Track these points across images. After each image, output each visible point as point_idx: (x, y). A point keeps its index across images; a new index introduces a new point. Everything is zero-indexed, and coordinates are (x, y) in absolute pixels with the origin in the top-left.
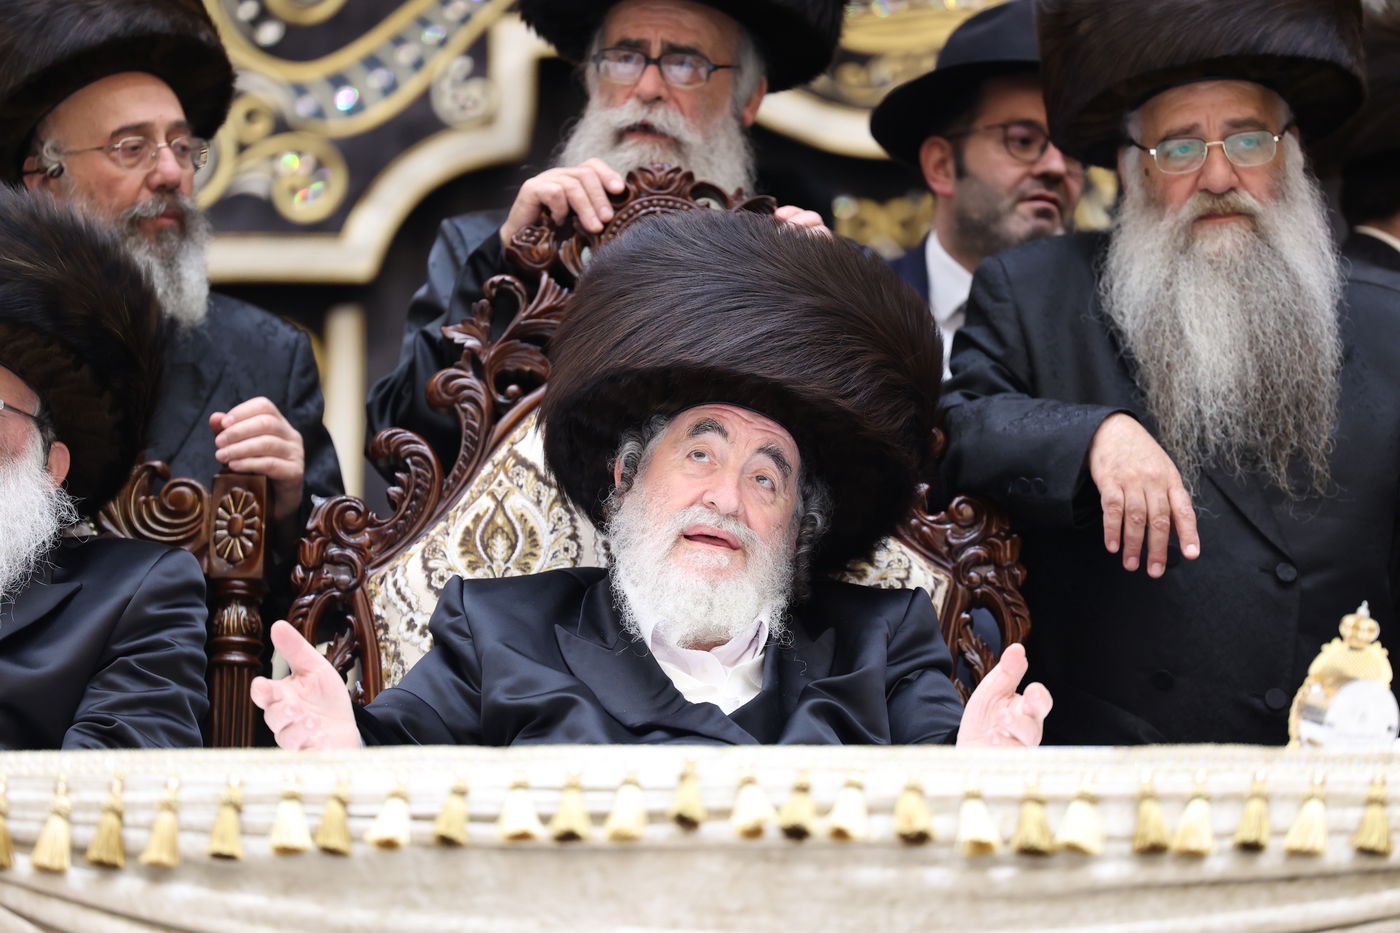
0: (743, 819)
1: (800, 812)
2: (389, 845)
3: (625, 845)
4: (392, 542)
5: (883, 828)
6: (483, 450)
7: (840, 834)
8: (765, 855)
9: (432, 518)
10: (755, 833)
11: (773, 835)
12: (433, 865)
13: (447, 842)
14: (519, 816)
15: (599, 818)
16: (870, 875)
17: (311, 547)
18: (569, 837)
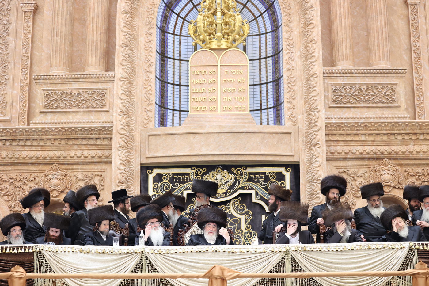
0: (212, 250)
1: (216, 250)
2: (187, 252)
3: (204, 252)
4: (185, 232)
5: (222, 251)
6: (192, 226)
7: (219, 251)
8: (214, 253)
9: (188, 231)
10: (213, 251)
11: (214, 251)
12: (191, 253)
13: (191, 252)
14: (197, 250)
15: (202, 250)
16: (221, 254)
17: (179, 233)
18: (200, 251)
